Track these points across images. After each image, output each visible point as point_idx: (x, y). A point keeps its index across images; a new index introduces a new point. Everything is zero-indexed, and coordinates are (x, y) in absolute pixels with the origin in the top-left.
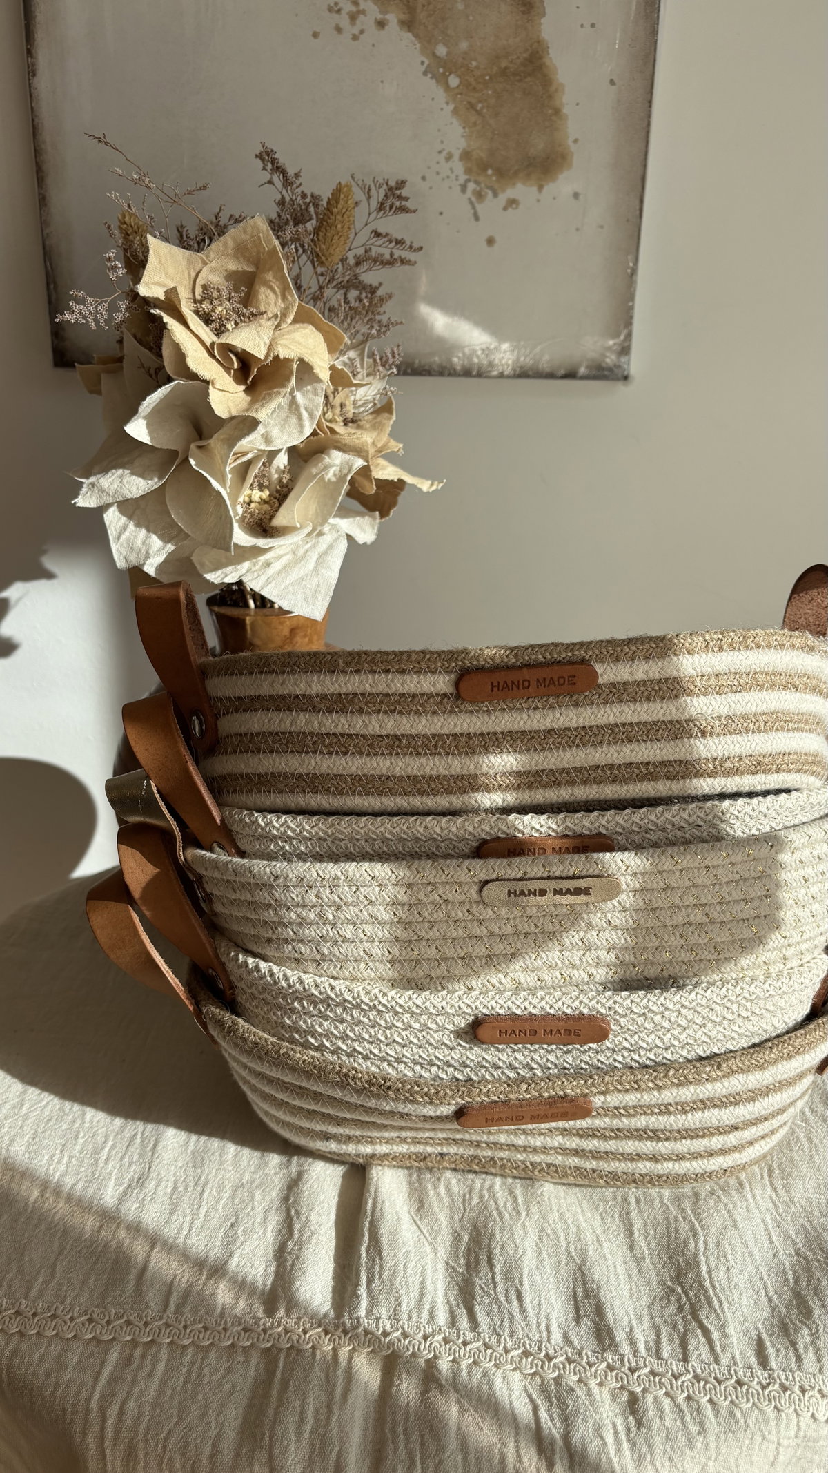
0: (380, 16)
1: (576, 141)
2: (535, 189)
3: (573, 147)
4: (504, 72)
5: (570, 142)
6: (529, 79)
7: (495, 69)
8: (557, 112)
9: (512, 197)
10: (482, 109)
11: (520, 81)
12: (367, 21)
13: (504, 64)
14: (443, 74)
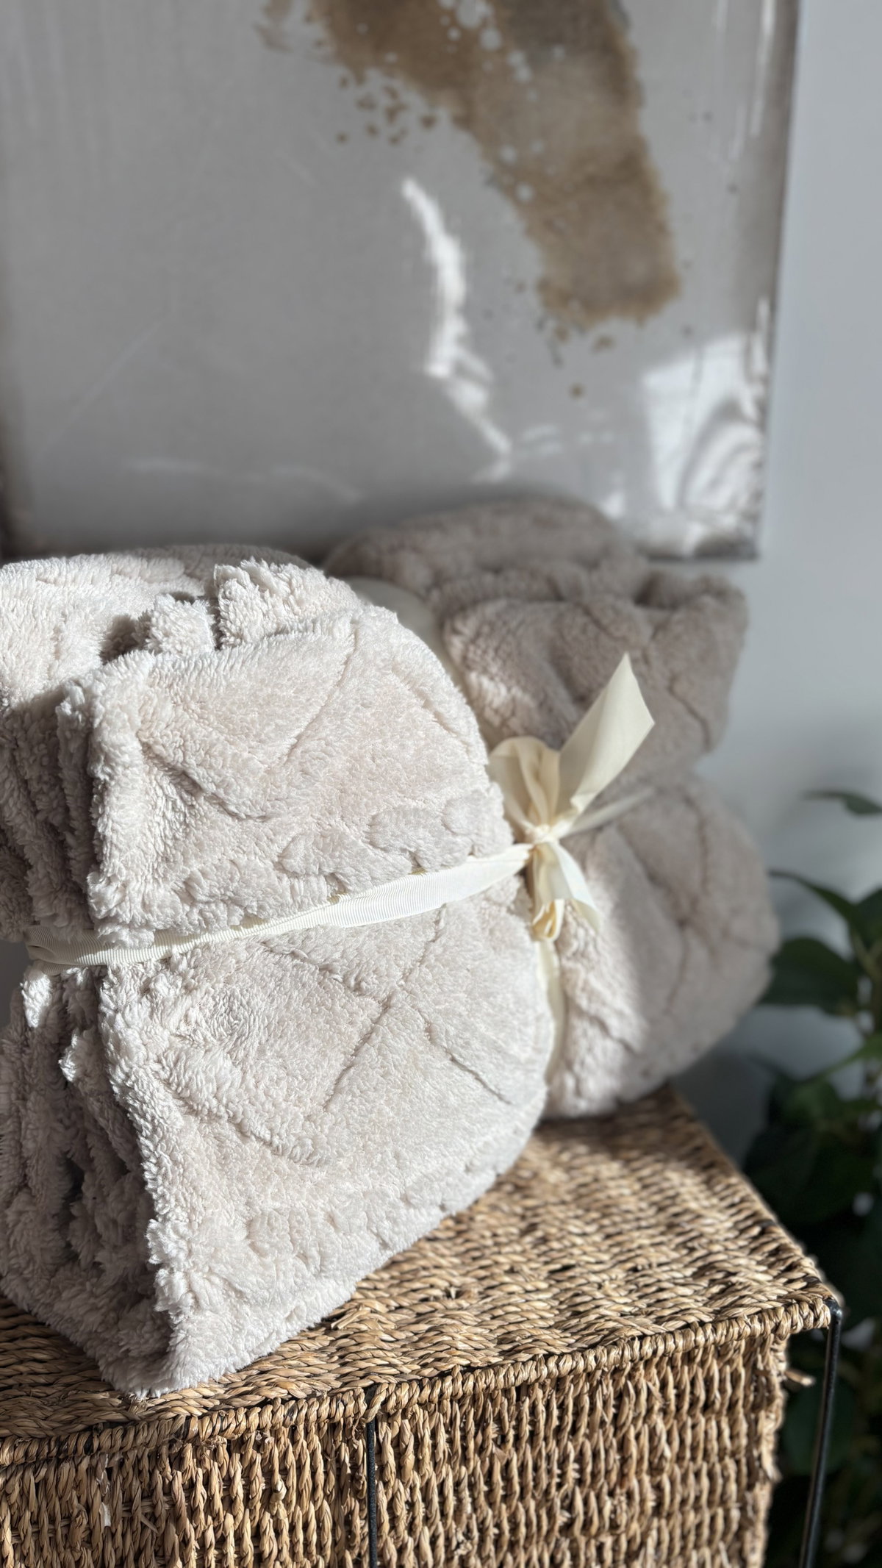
0: (426, 112)
1: (686, 264)
2: (633, 324)
3: (683, 272)
4: (591, 180)
5: (679, 266)
6: (623, 188)
7: (580, 176)
8: (662, 229)
9: (604, 335)
10: (563, 226)
11: (612, 190)
12: (410, 119)
13: (591, 169)
14: (511, 184)
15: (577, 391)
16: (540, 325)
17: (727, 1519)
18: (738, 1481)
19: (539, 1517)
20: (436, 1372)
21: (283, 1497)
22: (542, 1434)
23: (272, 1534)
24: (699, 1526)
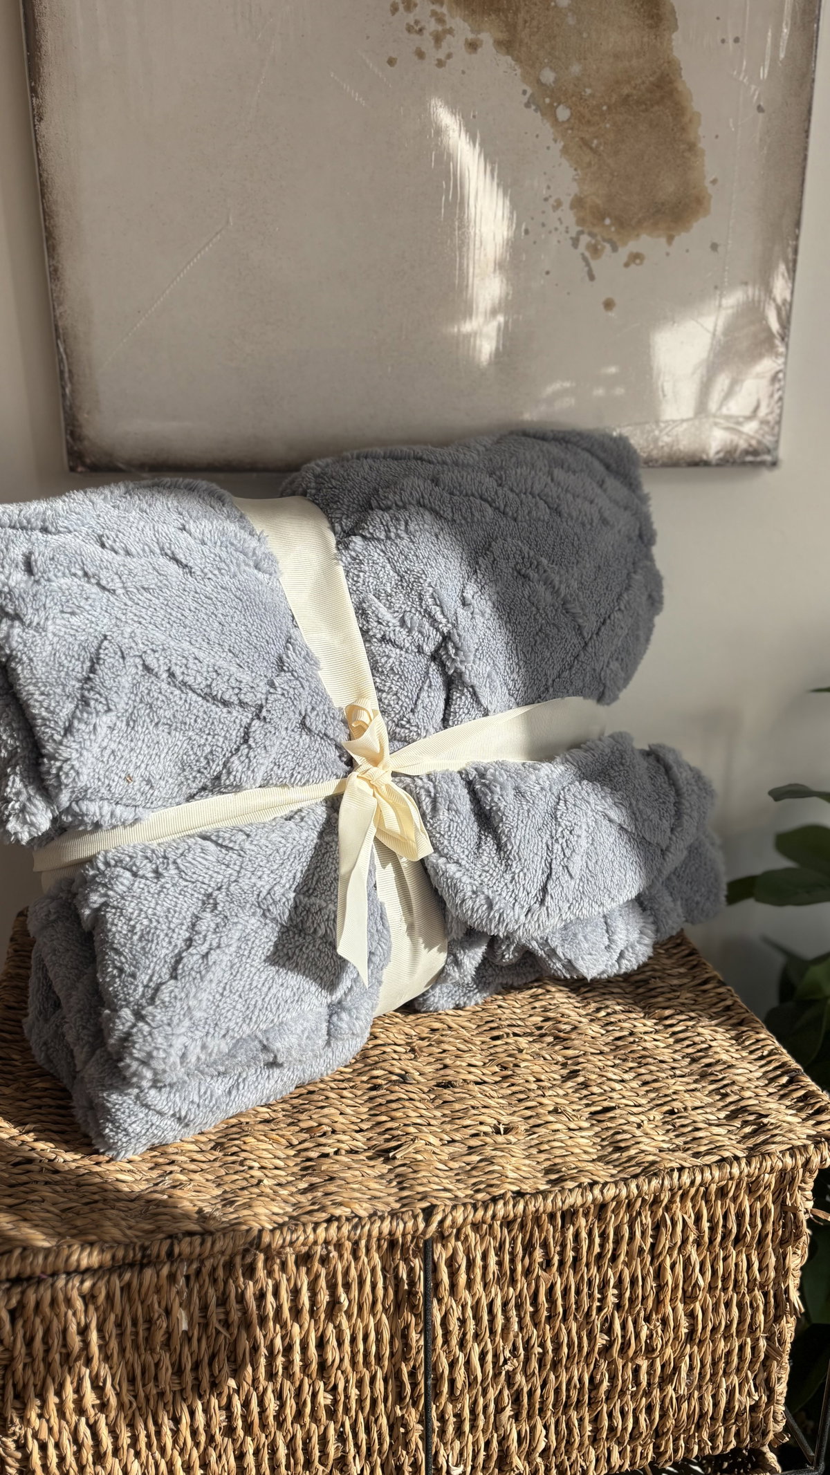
0: (471, 36)
1: (714, 182)
2: (663, 240)
3: (711, 189)
4: (626, 100)
5: (707, 183)
6: (656, 108)
7: (614, 97)
8: (692, 147)
9: (635, 251)
10: (597, 146)
11: (646, 110)
12: (455, 44)
13: (626, 90)
14: (551, 105)
15: (609, 305)
16: (575, 242)
17: (754, 1348)
18: (765, 1312)
19: (580, 1338)
20: (488, 1197)
21: (345, 1309)
22: (584, 1260)
23: (335, 1344)
24: (729, 1354)
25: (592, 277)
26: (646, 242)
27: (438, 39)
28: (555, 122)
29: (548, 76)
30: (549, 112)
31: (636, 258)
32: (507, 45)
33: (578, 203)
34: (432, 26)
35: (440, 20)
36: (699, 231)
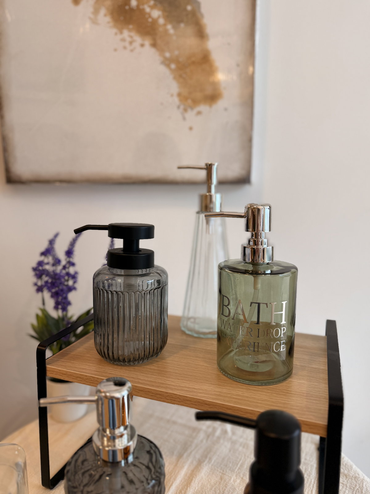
0: (142, 43)
1: (225, 88)
2: (208, 107)
3: (223, 91)
4: (194, 62)
5: (222, 89)
6: (204, 65)
7: (190, 61)
9: (199, 110)
10: (185, 77)
11: (200, 65)
12: (136, 44)
13: (193, 59)
14: (169, 64)
15: (191, 129)
16: (179, 107)
25: (184, 119)
26: (203, 108)
27: (131, 43)
28: (170, 69)
29: (167, 55)
30: (168, 66)
31: (199, 113)
32: (154, 45)
33: (179, 95)
34: (128, 39)
35: (131, 37)
36: (221, 104)
